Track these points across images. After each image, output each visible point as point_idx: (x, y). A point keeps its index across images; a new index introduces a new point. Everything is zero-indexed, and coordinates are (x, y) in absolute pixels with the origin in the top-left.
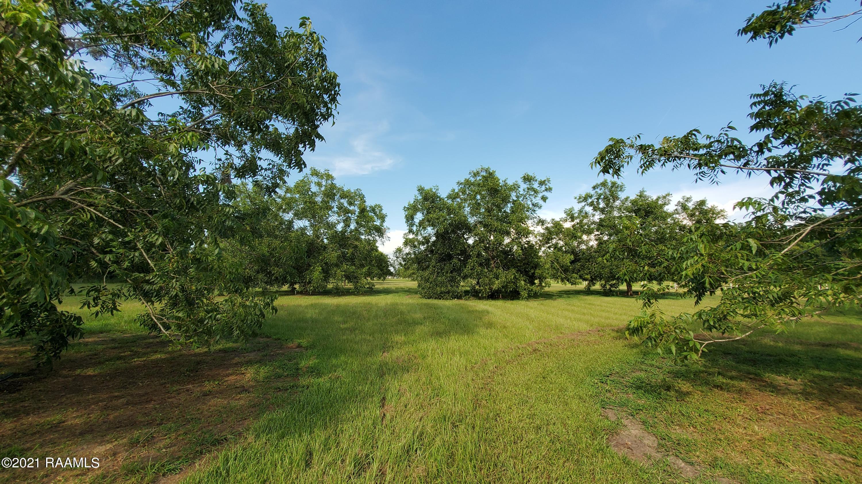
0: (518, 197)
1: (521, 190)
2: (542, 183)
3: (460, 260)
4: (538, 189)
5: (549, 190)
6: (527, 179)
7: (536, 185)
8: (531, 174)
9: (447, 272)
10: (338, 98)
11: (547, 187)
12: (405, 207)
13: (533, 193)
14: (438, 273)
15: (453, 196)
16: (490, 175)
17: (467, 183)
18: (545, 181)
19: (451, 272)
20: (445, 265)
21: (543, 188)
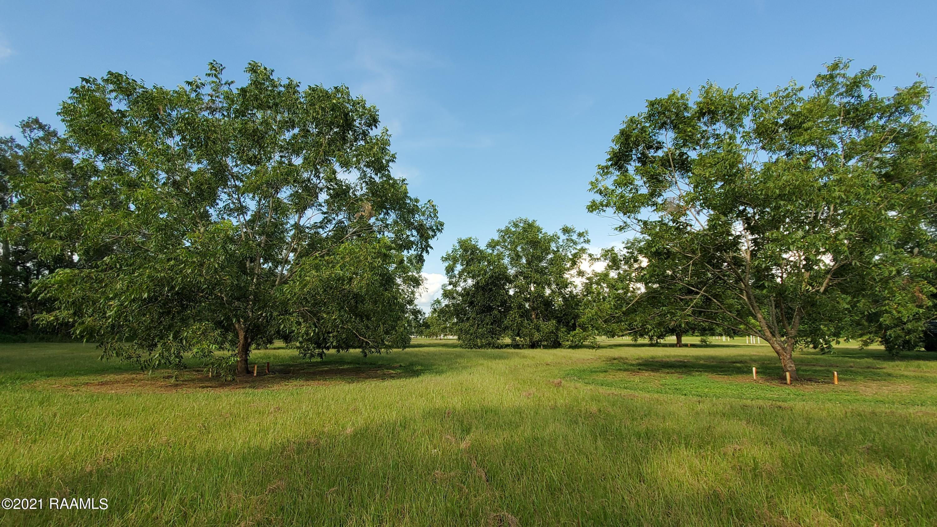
0: (557, 248)
1: (560, 241)
2: (580, 235)
3: (500, 311)
4: (577, 240)
5: (588, 241)
6: (566, 230)
7: (575, 237)
8: (569, 226)
9: (487, 324)
10: (443, 231)
11: (586, 239)
12: (443, 257)
13: (572, 244)
14: (478, 326)
15: (492, 245)
16: (530, 227)
17: (507, 231)
18: (583, 233)
19: (492, 324)
20: (485, 316)
21: (582, 239)
